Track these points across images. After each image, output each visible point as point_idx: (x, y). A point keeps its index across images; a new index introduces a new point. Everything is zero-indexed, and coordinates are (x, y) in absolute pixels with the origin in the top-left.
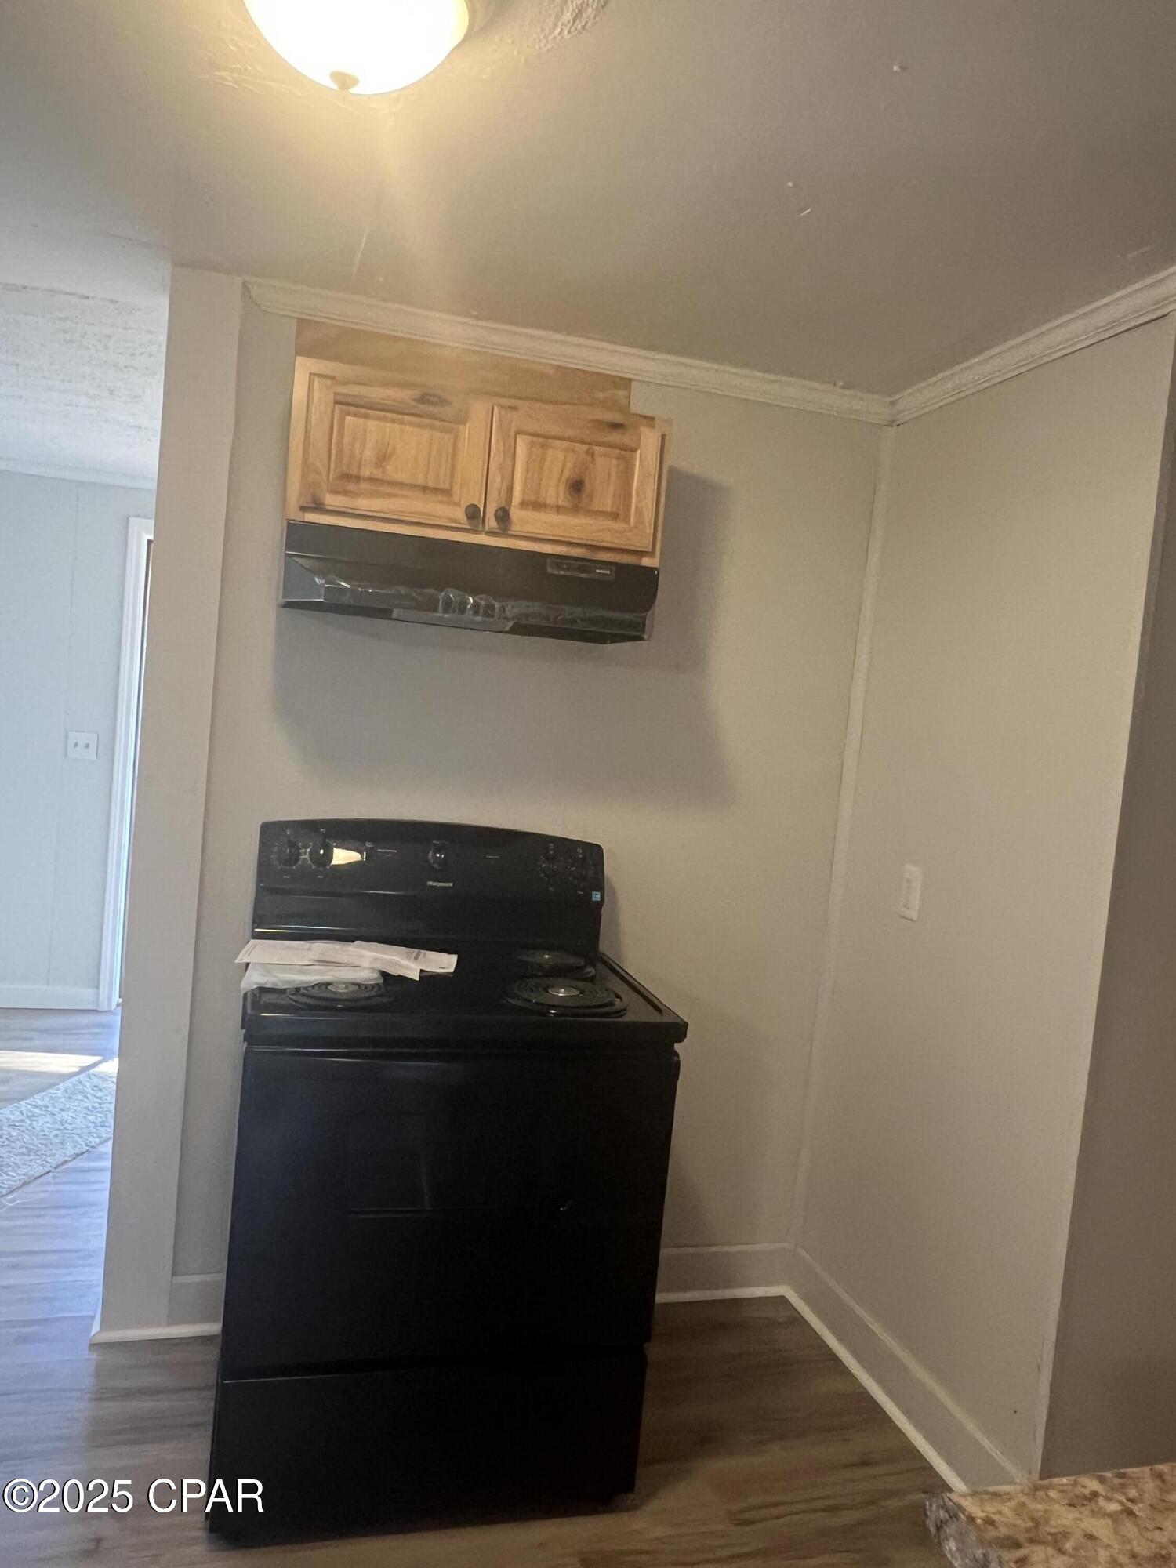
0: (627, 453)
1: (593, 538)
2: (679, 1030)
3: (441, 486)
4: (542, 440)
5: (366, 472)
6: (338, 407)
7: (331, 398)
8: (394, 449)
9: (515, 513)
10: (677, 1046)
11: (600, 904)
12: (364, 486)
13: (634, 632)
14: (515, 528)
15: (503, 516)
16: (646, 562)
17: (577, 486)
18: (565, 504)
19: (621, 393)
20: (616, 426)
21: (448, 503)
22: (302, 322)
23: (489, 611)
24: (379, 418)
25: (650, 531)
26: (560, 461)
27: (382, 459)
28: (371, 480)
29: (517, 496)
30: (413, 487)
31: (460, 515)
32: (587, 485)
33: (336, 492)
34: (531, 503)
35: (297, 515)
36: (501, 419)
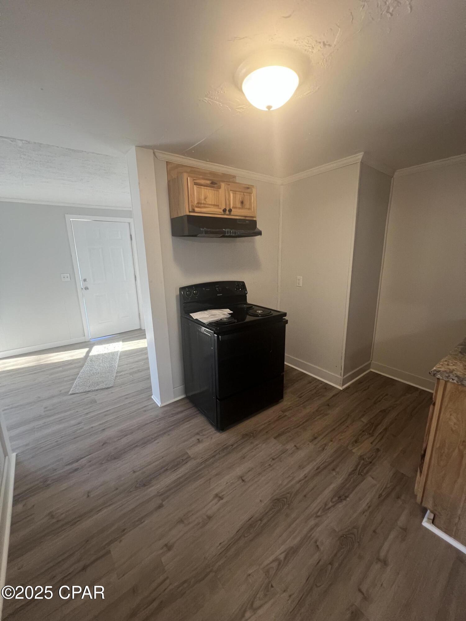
0: (250, 194)
1: (246, 215)
3: (217, 204)
5: (202, 202)
6: (195, 186)
8: (207, 196)
9: (232, 210)
12: (202, 205)
14: (232, 213)
15: (230, 211)
16: (255, 219)
17: (242, 203)
18: (240, 207)
20: (247, 188)
21: (219, 208)
22: (168, 163)
24: (204, 188)
25: (256, 212)
26: (239, 197)
27: (205, 198)
28: (204, 204)
29: (232, 206)
30: (212, 205)
31: (221, 211)
32: (244, 202)
33: (197, 207)
34: (234, 207)
35: (188, 214)
36: (227, 187)
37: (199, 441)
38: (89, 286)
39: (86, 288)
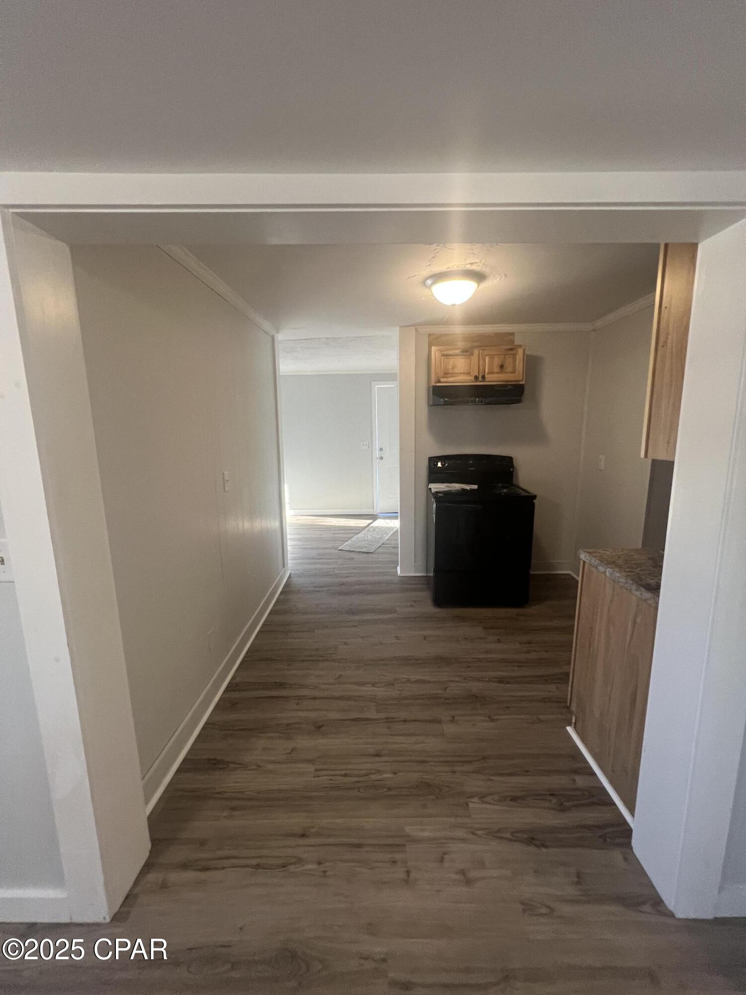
0: (515, 355)
1: (507, 379)
2: (535, 497)
3: (468, 372)
4: (492, 357)
5: (450, 371)
6: (443, 357)
7: (441, 355)
8: (456, 365)
9: (487, 376)
10: (535, 501)
11: (513, 471)
12: (450, 375)
13: (519, 401)
14: (487, 380)
15: (483, 377)
16: (521, 383)
17: (502, 367)
18: (500, 371)
19: (512, 336)
20: (511, 349)
21: (470, 376)
22: (429, 335)
23: (482, 401)
24: (453, 358)
25: (521, 375)
26: (497, 361)
27: (453, 368)
28: (451, 373)
29: (486, 372)
30: (461, 373)
31: (472, 378)
32: (505, 366)
33: (443, 377)
34: (490, 373)
35: (434, 385)
36: (481, 353)
37: (412, 606)
38: (384, 456)
39: (381, 458)
